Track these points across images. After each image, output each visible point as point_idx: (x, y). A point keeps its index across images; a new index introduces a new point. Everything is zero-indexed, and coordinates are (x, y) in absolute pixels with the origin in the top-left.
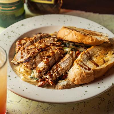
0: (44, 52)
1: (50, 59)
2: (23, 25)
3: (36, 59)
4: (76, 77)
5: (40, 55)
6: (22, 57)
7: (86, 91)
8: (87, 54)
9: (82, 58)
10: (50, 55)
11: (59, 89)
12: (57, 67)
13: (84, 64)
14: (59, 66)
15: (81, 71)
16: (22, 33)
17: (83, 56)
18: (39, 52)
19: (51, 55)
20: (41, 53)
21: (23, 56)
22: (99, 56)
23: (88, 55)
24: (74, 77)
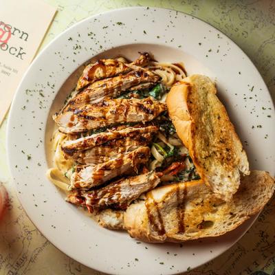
0: (107, 149)
1: (106, 173)
2: (120, 24)
3: (85, 156)
4: (134, 228)
5: (97, 152)
6: (71, 125)
7: (136, 260)
8: (181, 193)
9: (164, 202)
10: (111, 166)
11: (100, 223)
12: (114, 191)
13: (160, 216)
14: (119, 191)
15: (145, 229)
16: (108, 46)
17: (169, 198)
18: (97, 146)
19: (113, 166)
20: (100, 150)
21: (73, 122)
22: (202, 206)
23: (182, 197)
24: (131, 227)
